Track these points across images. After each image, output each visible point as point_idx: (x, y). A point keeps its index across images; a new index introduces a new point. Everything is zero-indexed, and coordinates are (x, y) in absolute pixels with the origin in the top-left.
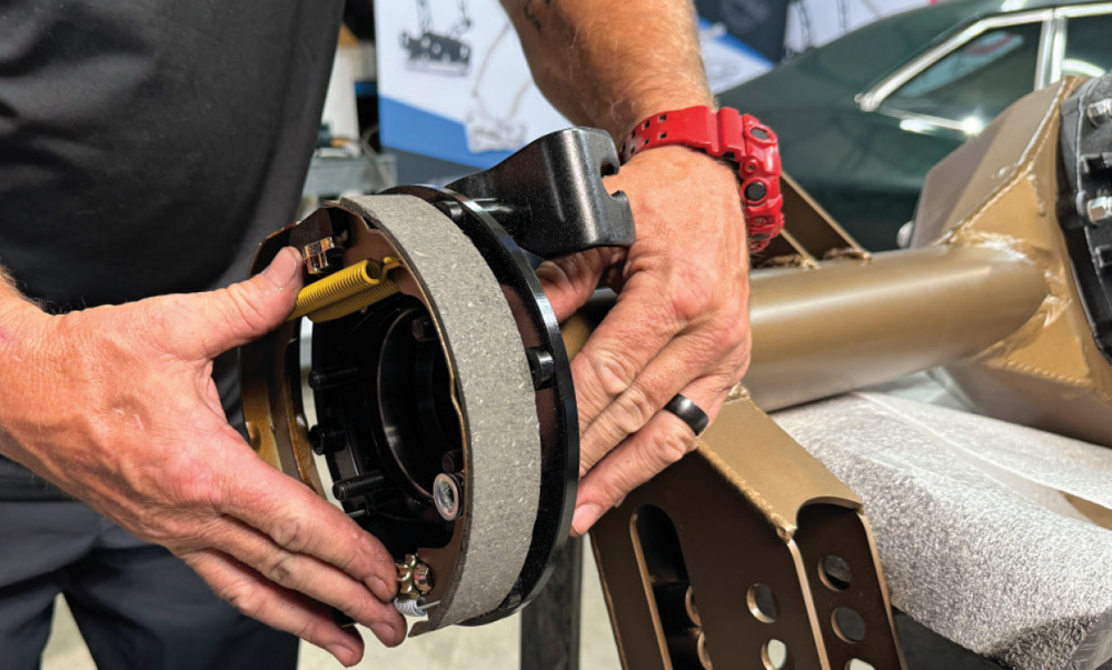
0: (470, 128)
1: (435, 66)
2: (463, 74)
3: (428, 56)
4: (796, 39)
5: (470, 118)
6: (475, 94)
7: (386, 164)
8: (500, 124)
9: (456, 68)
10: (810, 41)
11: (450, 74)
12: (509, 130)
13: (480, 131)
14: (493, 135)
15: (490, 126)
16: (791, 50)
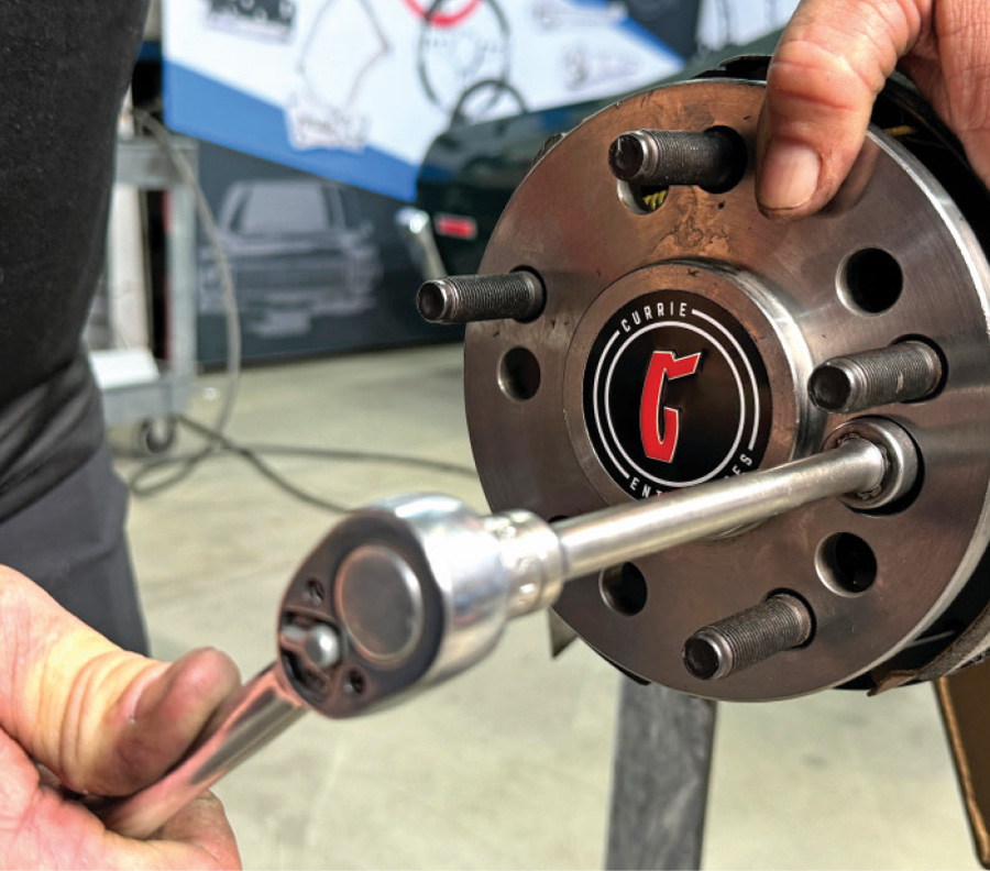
0: (294, 115)
1: (245, 25)
2: (284, 40)
3: (235, 9)
4: (712, 31)
5: (294, 98)
6: (301, 69)
7: (185, 152)
8: (335, 112)
9: (274, 30)
10: (729, 36)
11: (265, 38)
12: (347, 122)
13: (307, 121)
14: (325, 127)
15: (320, 115)
16: (704, 47)
